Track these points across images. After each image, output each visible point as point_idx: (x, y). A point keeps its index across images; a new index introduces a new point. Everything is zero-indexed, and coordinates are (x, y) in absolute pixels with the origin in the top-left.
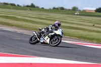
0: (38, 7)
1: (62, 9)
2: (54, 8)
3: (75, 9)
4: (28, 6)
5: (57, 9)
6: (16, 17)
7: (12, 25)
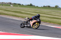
0: (34, 6)
1: (49, 7)
2: (44, 6)
3: (57, 7)
4: (28, 5)
5: (46, 7)
6: (21, 11)
7: (18, 17)
